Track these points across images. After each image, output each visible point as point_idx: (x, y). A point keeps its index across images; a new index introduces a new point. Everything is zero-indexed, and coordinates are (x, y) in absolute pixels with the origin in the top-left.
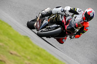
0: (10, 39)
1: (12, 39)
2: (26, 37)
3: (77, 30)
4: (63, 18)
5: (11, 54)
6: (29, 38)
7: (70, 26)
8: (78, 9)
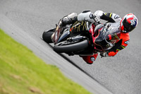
0: (31, 70)
1: (34, 70)
2: (54, 67)
3: (111, 45)
4: (91, 27)
5: (32, 91)
6: (58, 69)
7: (100, 38)
8: (114, 15)
